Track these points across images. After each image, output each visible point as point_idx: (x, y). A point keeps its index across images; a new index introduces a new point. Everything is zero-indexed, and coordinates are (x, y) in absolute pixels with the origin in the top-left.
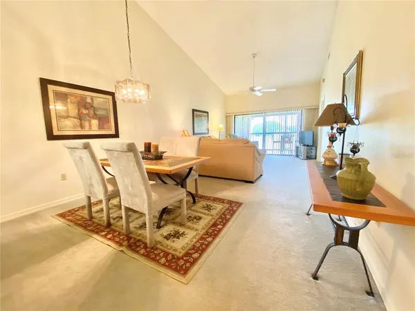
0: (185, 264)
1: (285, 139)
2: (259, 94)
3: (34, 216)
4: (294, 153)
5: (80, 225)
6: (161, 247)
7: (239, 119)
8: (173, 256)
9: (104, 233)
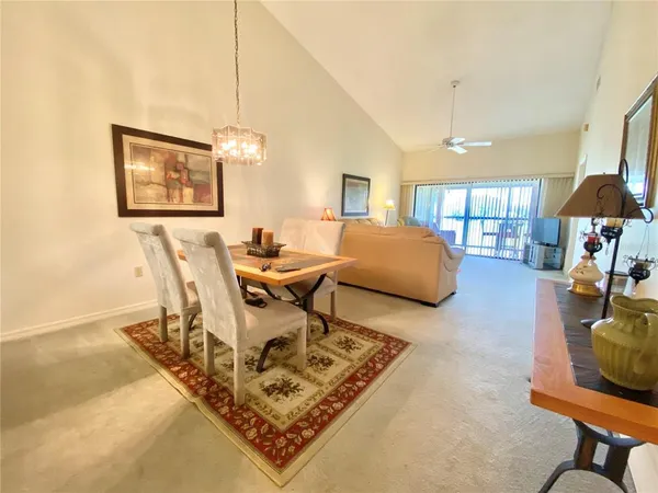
0: (287, 447)
1: (506, 229)
2: (460, 150)
3: (91, 327)
4: (520, 256)
5: (147, 350)
6: (255, 407)
7: (423, 192)
8: (271, 426)
9: (177, 368)
